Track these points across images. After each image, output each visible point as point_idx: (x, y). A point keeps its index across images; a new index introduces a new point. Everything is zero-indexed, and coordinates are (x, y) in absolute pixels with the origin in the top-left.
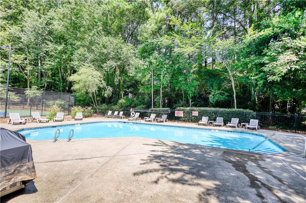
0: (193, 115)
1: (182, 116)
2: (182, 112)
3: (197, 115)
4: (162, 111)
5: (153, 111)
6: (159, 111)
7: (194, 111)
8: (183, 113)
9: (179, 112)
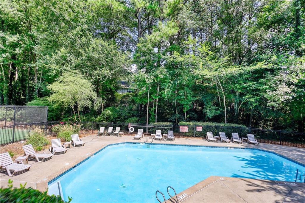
0: (197, 130)
1: (187, 131)
2: (187, 127)
3: (201, 130)
4: (166, 127)
5: (155, 126)
6: (163, 127)
7: (198, 126)
8: (187, 129)
9: (184, 127)
